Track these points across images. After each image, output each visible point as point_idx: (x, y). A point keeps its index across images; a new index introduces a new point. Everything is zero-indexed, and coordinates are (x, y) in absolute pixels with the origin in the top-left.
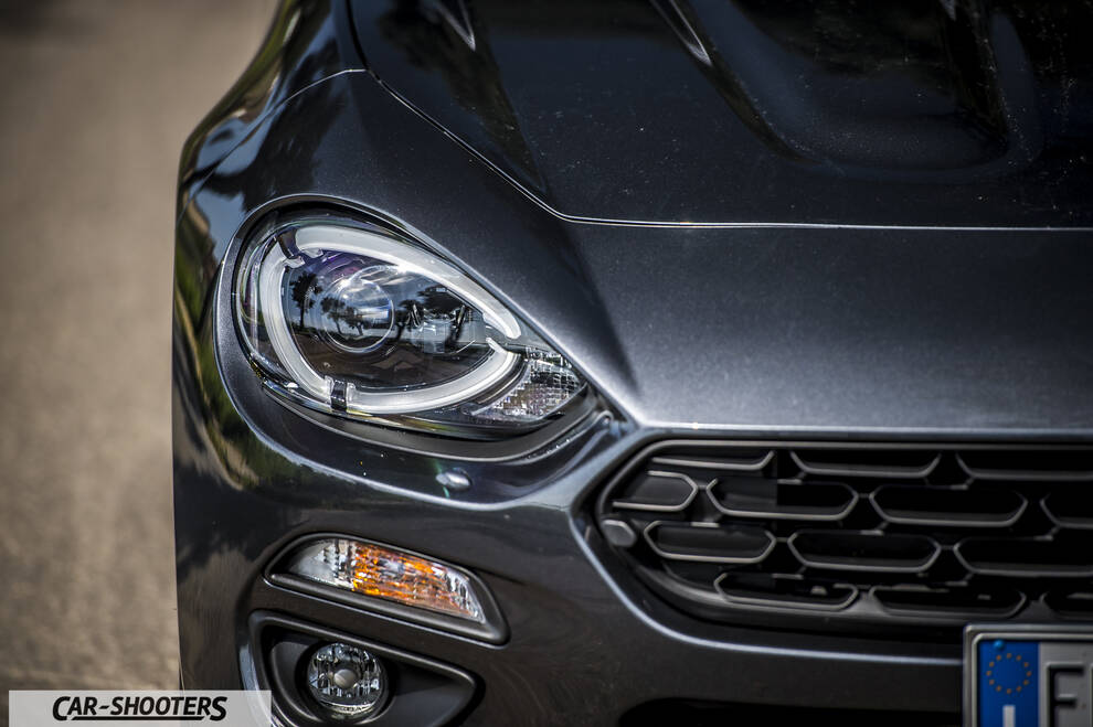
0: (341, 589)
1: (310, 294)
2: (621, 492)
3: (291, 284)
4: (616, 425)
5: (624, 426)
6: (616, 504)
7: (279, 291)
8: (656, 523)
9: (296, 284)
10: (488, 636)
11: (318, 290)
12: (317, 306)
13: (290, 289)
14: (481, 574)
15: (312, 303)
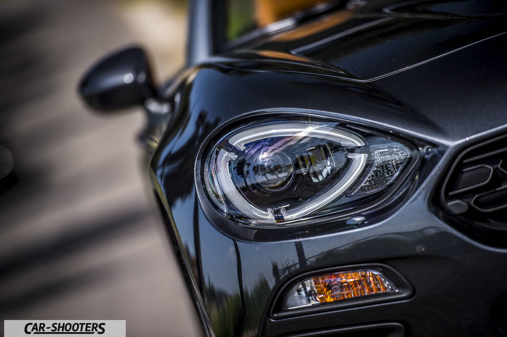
0: (313, 306)
1: (246, 168)
2: (452, 185)
3: (234, 169)
4: (435, 150)
5: (440, 149)
6: (451, 194)
7: (229, 175)
8: (476, 196)
9: (236, 167)
10: (404, 295)
11: (249, 165)
12: (252, 172)
13: (235, 172)
14: (386, 262)
15: (248, 172)
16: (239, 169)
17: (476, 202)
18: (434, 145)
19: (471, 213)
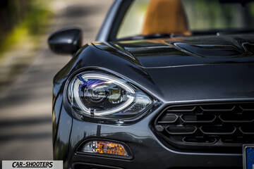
0: (94, 153)
5: (161, 103)
6: (159, 122)
8: (168, 126)
10: (130, 158)
14: (127, 143)
16: (83, 88)
17: (168, 129)
18: (159, 101)
19: (164, 132)
